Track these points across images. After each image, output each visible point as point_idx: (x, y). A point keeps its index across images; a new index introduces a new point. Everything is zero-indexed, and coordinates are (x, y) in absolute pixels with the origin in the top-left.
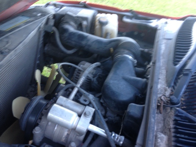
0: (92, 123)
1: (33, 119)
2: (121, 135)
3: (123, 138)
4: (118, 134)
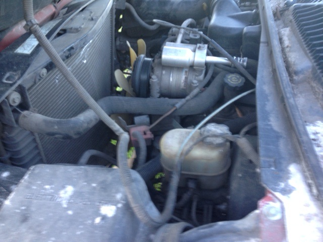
0: (208, 54)
1: (144, 77)
2: (243, 57)
3: (246, 59)
4: (240, 57)
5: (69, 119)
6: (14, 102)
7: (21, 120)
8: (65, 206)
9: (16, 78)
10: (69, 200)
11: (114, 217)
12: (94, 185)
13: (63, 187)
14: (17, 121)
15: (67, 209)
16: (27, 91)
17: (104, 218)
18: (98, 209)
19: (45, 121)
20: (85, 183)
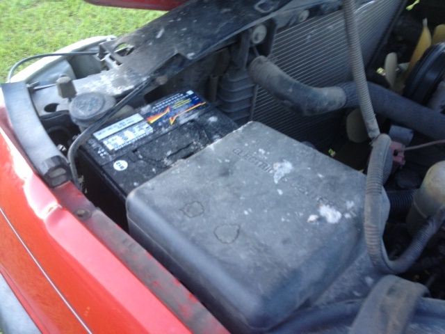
5: (311, 87)
6: (256, 38)
7: (254, 65)
8: (276, 182)
9: (272, 9)
10: (283, 178)
11: (335, 226)
12: (320, 176)
13: (281, 160)
14: (248, 64)
15: (278, 186)
16: (276, 31)
17: (321, 219)
18: (318, 206)
19: (281, 77)
20: (309, 168)
